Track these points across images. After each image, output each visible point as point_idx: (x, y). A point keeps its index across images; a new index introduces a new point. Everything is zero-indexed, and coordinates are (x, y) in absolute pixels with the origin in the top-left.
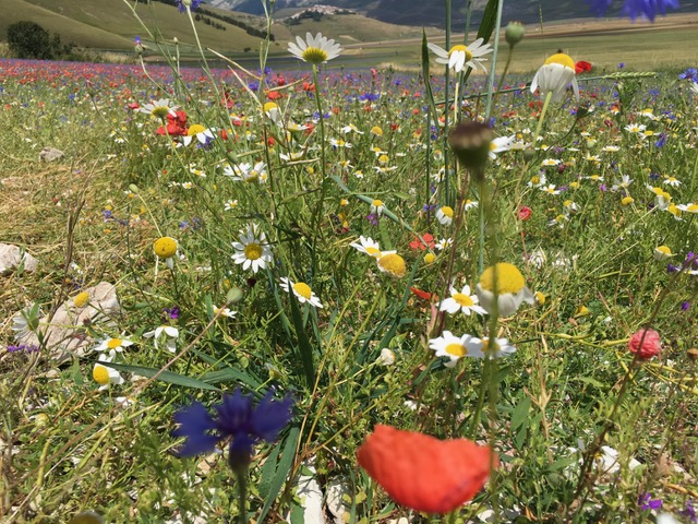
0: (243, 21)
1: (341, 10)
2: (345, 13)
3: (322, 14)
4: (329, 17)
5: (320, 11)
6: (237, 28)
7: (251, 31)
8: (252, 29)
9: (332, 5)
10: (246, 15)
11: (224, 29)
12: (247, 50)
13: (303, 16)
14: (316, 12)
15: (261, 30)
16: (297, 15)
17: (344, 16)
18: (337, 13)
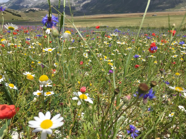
0: (11, 11)
1: (40, 9)
2: (42, 10)
3: (35, 10)
4: (37, 11)
5: (34, 9)
6: (9, 13)
7: (13, 14)
8: (14, 14)
9: (38, 8)
10: (12, 10)
11: (5, 13)
12: (13, 19)
13: (29, 11)
14: (33, 10)
15: (17, 14)
16: (28, 10)
17: (41, 11)
18: (39, 10)
